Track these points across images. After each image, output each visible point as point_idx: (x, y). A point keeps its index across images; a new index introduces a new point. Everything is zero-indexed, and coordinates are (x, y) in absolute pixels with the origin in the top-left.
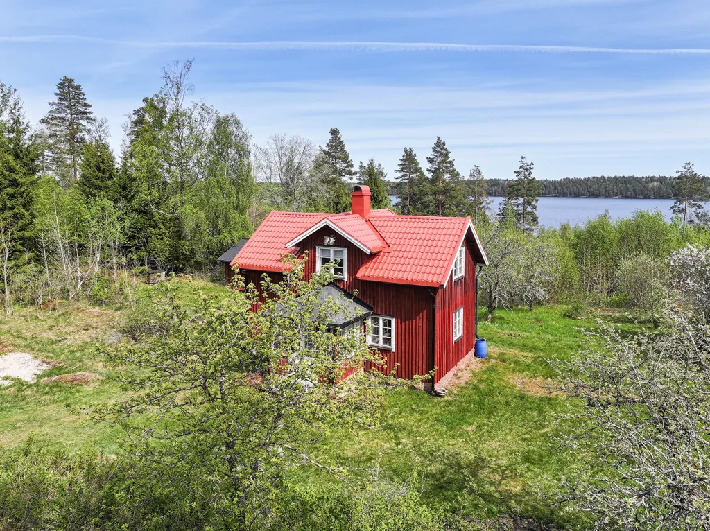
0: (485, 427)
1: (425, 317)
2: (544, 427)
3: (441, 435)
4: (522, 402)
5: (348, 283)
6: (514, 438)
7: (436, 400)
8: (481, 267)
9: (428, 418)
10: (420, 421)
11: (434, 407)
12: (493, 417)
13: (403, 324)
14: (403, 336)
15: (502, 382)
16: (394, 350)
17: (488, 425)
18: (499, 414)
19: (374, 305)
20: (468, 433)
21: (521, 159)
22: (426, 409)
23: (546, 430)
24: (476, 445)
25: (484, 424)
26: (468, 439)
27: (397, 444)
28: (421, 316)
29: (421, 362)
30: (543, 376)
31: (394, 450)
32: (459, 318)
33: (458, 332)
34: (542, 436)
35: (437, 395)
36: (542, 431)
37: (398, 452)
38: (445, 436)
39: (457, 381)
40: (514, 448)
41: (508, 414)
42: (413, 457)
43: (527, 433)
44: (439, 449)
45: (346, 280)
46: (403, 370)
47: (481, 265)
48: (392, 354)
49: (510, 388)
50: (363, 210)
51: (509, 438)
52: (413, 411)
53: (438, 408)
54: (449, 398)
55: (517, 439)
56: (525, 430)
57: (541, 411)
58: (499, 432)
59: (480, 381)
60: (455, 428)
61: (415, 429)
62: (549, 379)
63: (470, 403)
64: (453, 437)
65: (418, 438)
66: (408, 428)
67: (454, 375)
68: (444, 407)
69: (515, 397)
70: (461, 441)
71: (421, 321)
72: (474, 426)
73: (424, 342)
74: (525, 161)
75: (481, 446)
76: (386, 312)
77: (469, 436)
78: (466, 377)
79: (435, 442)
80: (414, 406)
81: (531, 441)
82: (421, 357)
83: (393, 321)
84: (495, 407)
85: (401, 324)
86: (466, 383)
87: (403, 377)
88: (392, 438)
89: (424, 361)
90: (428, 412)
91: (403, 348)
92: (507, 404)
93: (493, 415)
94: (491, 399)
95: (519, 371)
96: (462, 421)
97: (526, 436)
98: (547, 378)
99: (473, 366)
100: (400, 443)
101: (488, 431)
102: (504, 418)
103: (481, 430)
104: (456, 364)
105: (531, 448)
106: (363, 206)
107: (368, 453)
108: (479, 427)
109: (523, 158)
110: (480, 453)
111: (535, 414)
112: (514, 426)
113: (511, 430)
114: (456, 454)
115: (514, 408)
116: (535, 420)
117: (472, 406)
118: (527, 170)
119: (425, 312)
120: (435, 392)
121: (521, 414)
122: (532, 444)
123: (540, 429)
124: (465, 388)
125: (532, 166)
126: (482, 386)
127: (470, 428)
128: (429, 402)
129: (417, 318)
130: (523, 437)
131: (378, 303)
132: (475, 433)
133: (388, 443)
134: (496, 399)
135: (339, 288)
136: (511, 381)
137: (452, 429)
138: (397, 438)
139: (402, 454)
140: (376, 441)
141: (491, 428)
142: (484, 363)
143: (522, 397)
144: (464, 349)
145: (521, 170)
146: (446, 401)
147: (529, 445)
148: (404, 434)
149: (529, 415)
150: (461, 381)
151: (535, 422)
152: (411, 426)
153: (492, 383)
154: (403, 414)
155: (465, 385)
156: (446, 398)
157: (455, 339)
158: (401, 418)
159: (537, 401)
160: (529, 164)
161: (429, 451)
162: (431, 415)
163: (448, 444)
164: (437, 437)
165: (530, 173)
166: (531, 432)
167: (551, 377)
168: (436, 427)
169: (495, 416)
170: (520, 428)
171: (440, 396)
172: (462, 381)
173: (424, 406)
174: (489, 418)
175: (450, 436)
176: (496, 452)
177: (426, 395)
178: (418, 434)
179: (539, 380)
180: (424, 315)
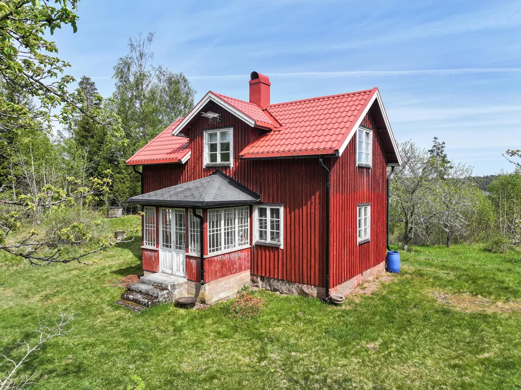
0: (394, 345)
1: (317, 201)
2: (483, 350)
3: (327, 351)
4: (445, 318)
5: (234, 168)
6: (438, 363)
7: (330, 308)
8: (393, 167)
9: (314, 329)
10: (302, 331)
11: (326, 317)
12: (405, 333)
13: (293, 214)
14: (293, 227)
15: (418, 295)
16: (282, 247)
17: (397, 342)
18: (415, 330)
19: (261, 192)
20: (367, 351)
21: (434, 140)
22: (314, 318)
23: (486, 355)
24: (377, 368)
25: (392, 341)
26: (366, 359)
27: (261, 360)
28: (313, 200)
29: (313, 260)
30: (472, 292)
31: (253, 367)
32: (365, 216)
33: (364, 233)
34: (483, 364)
35: (333, 302)
36: (481, 356)
37: (257, 371)
38: (333, 353)
39: (361, 292)
40: (438, 378)
41: (427, 331)
42: (278, 380)
43: (457, 357)
44: (320, 370)
45: (232, 166)
46: (293, 272)
47: (393, 165)
48: (280, 252)
49: (428, 301)
50: (260, 99)
51: (429, 362)
52: (297, 318)
53: (332, 317)
54: (348, 308)
55: (442, 365)
56: (453, 354)
57: (474, 330)
58: (414, 353)
59: (391, 292)
60: (350, 344)
61: (292, 341)
62: (479, 296)
63: (374, 314)
64: (345, 355)
65: (293, 353)
66: (284, 339)
67: (359, 285)
68: (339, 316)
69: (437, 312)
70: (356, 361)
71: (313, 207)
72: (377, 343)
73: (317, 233)
74: (437, 141)
75: (385, 371)
76: (273, 201)
77: (369, 356)
78: (372, 288)
79: (317, 361)
80: (299, 314)
81: (465, 369)
82: (313, 254)
83: (282, 210)
84: (409, 321)
85: (290, 213)
86: (373, 294)
87: (293, 280)
88: (256, 351)
89: (317, 259)
90: (316, 321)
91: (293, 242)
92: (426, 318)
93: (406, 330)
94: (404, 311)
95: (440, 286)
96: (360, 335)
97: (457, 361)
98: (476, 295)
99: (383, 279)
100: (265, 358)
101: (397, 350)
102: (421, 335)
103: (388, 348)
104: (361, 272)
105: (467, 379)
106: (260, 95)
107: (215, 368)
108: (385, 345)
109: (435, 138)
110: (383, 381)
111: (467, 332)
112: (437, 346)
113: (432, 352)
114: (346, 380)
115: (436, 324)
116: (468, 340)
117: (378, 318)
118: (439, 149)
119: (318, 194)
120: (331, 299)
121: (445, 332)
122: (466, 375)
123: (477, 353)
124: (370, 298)
125: (443, 145)
126: (393, 297)
127: (371, 345)
128: (320, 310)
129: (309, 203)
130: (452, 362)
131: (265, 189)
132: (379, 352)
133: (248, 358)
134: (410, 312)
135: (225, 176)
136: (430, 295)
137: (345, 344)
138: (263, 350)
139: (263, 373)
140: (233, 353)
141: (403, 347)
142: (396, 276)
143: (446, 312)
144: (372, 258)
145: (435, 148)
146: (344, 311)
147: (462, 376)
148: (276, 347)
149: (458, 333)
150: (366, 292)
151: (469, 343)
152: (289, 337)
153: (406, 294)
154: (283, 322)
155: (370, 296)
156: (343, 307)
157: (359, 240)
158: (278, 326)
159: (467, 318)
160: (441, 143)
161: (304, 373)
162: (320, 326)
163: (336, 365)
164: (321, 354)
165: (442, 151)
166: (464, 356)
167: (482, 294)
168: (323, 341)
169: (408, 332)
170: (446, 350)
171: (336, 305)
172: (368, 292)
173: (312, 314)
174: (400, 334)
175: (341, 353)
176: (409, 382)
177: (318, 303)
178: (296, 347)
179: (466, 296)
180: (316, 198)
